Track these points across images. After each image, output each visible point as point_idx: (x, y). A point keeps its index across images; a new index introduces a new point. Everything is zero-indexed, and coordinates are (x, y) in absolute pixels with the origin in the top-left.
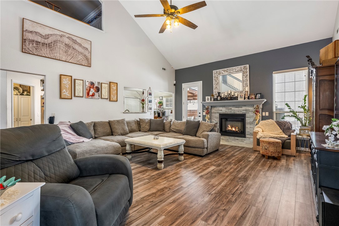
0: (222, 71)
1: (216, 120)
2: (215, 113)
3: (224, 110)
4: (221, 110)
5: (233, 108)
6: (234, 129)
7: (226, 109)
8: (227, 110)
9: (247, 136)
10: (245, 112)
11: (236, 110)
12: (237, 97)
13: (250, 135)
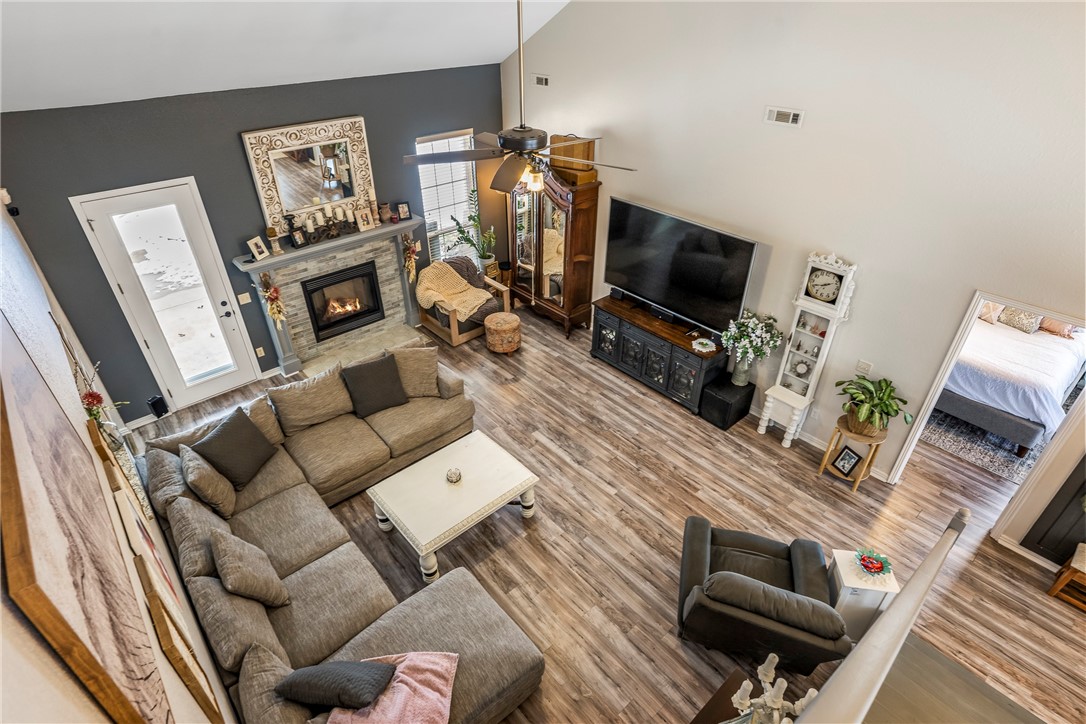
0: (280, 137)
1: (294, 306)
2: (287, 284)
3: (313, 269)
4: (306, 270)
5: (340, 255)
6: (349, 308)
7: (321, 262)
8: (323, 264)
9: (387, 313)
10: (371, 255)
11: (348, 257)
12: (355, 223)
13: (392, 308)
